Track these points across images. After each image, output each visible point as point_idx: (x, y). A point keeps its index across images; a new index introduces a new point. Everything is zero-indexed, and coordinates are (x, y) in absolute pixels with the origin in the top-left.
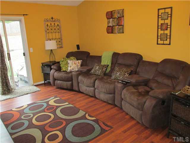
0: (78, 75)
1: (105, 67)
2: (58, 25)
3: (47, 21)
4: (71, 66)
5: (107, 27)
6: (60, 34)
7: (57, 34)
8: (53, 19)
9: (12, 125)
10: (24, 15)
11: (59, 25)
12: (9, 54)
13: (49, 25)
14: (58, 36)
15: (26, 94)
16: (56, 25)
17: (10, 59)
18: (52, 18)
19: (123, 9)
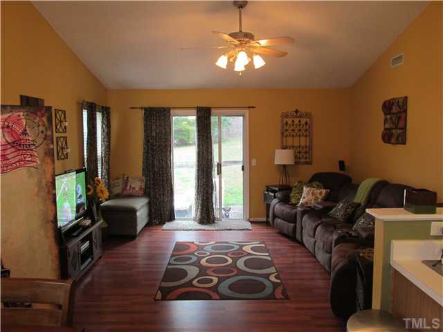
0: (304, 213)
1: (352, 207)
2: (306, 123)
3: (287, 116)
4: (304, 198)
5: (383, 129)
6: (308, 138)
7: (303, 139)
8: (298, 114)
9: (177, 257)
10: (249, 107)
11: (308, 122)
12: (219, 165)
13: (290, 122)
14: (303, 141)
15: (228, 230)
16: (303, 122)
17: (221, 173)
18: (297, 111)
19: (406, 98)
